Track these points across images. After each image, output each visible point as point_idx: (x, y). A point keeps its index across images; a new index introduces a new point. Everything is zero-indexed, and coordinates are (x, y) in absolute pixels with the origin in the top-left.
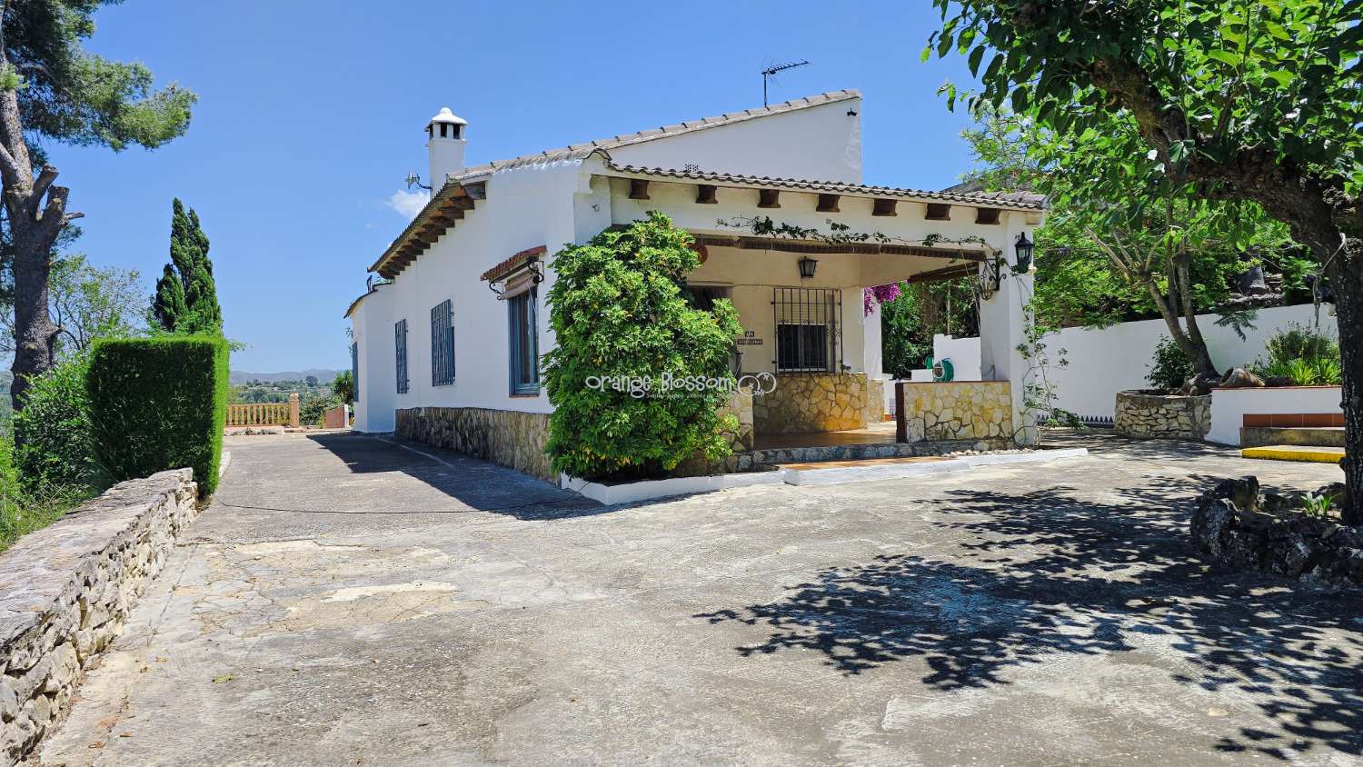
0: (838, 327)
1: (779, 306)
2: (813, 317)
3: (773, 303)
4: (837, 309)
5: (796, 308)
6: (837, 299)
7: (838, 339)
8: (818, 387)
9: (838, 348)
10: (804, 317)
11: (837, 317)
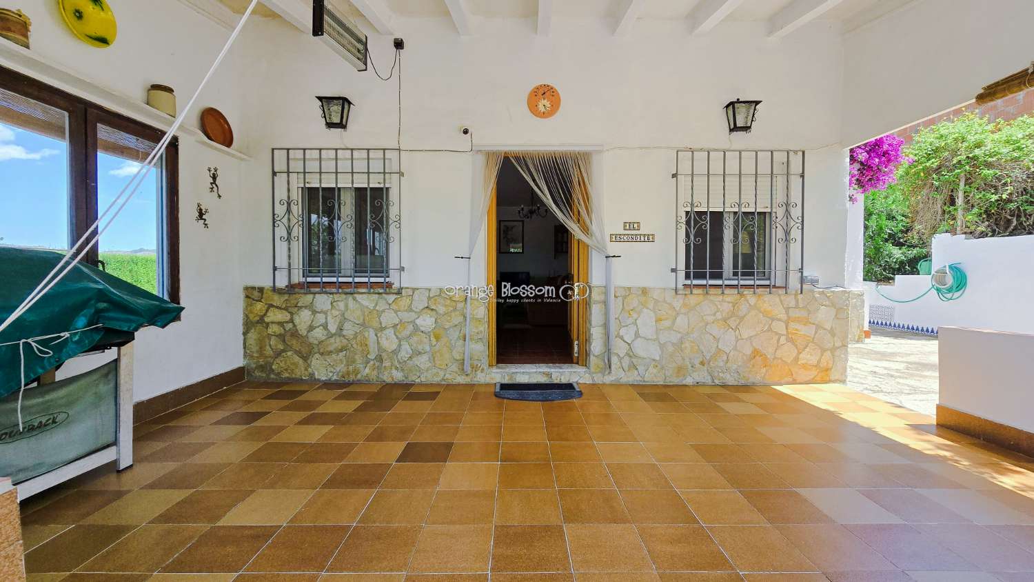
0: (796, 212)
1: (684, 181)
2: (748, 197)
3: (674, 176)
4: (796, 182)
5: (717, 183)
6: (796, 167)
7: (795, 233)
8: (753, 312)
9: (795, 248)
10: (732, 198)
11: (795, 197)
